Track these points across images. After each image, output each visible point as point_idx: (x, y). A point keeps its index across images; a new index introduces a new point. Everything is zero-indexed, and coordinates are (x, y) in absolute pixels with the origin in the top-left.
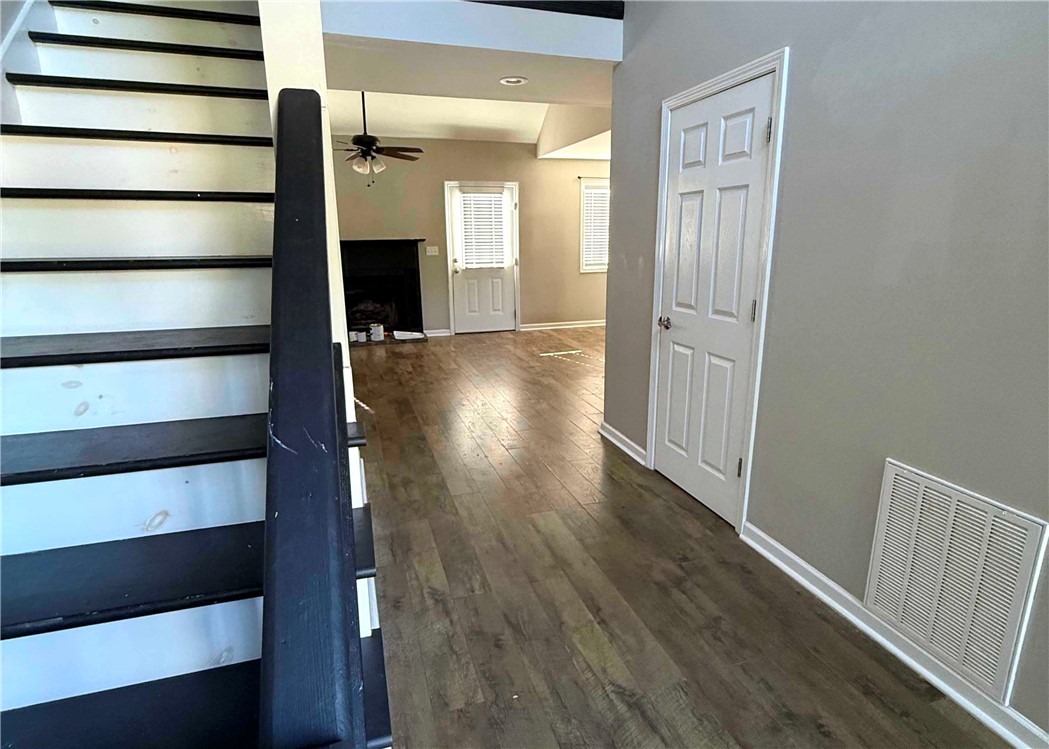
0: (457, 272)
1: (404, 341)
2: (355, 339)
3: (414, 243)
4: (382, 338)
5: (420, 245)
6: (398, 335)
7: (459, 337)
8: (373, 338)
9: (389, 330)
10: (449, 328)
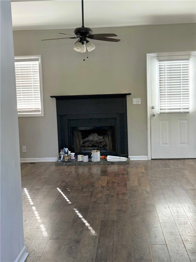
0: (154, 115)
1: (113, 163)
2: (81, 160)
3: (123, 97)
4: (99, 160)
5: (128, 97)
6: (110, 158)
7: (153, 161)
8: (93, 159)
9: (104, 155)
10: (147, 154)
